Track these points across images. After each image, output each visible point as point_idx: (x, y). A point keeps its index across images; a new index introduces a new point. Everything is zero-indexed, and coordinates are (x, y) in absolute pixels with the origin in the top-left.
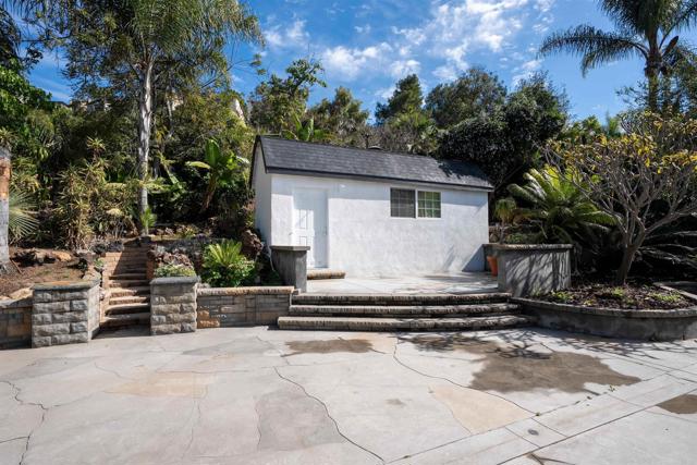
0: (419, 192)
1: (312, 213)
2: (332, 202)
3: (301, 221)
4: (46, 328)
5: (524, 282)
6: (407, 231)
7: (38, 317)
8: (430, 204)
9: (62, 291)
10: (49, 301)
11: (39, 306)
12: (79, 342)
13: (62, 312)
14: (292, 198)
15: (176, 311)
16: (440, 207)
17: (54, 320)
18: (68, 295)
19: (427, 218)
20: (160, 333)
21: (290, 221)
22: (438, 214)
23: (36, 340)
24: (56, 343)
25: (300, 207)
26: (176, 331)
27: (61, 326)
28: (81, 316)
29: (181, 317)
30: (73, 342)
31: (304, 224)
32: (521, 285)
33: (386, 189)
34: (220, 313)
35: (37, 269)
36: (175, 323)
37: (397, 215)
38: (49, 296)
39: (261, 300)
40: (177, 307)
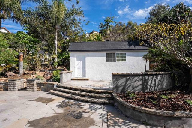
0: (117, 53)
1: (81, 62)
2: (87, 58)
3: (78, 64)
4: (10, 87)
5: (122, 88)
6: (112, 66)
7: (9, 85)
8: (122, 57)
9: (12, 80)
10: (10, 82)
11: (9, 83)
12: (15, 91)
13: (12, 85)
14: (75, 58)
15: (31, 86)
16: (126, 58)
17: (11, 86)
18: (13, 81)
19: (120, 62)
20: (28, 91)
21: (75, 64)
22: (125, 60)
23: (8, 90)
24: (11, 91)
25: (78, 60)
26: (31, 91)
27: (12, 87)
28: (15, 86)
29: (32, 88)
30: (14, 91)
31: (79, 65)
32: (121, 89)
33: (105, 53)
34: (41, 88)
35: (26, 75)
36: (31, 89)
37: (109, 61)
38: (10, 81)
39: (49, 85)
40: (31, 85)
